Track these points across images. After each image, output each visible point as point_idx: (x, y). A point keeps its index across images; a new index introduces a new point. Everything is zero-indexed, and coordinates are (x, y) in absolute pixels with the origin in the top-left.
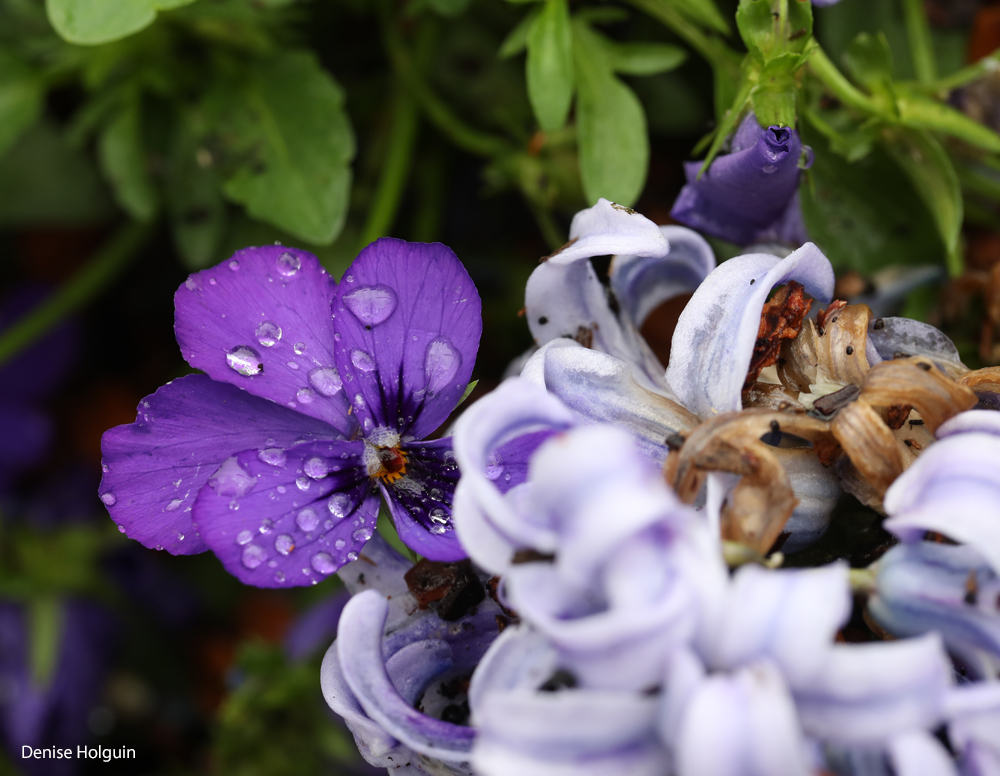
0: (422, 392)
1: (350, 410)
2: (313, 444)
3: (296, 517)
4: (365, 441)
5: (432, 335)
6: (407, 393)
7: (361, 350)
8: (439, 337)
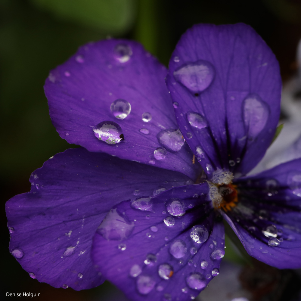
0: (244, 138)
1: (193, 160)
2: (171, 190)
3: (169, 249)
4: (208, 182)
5: (244, 94)
6: (233, 140)
7: (194, 113)
8: (251, 95)
